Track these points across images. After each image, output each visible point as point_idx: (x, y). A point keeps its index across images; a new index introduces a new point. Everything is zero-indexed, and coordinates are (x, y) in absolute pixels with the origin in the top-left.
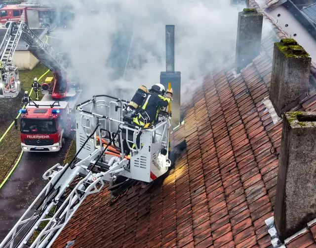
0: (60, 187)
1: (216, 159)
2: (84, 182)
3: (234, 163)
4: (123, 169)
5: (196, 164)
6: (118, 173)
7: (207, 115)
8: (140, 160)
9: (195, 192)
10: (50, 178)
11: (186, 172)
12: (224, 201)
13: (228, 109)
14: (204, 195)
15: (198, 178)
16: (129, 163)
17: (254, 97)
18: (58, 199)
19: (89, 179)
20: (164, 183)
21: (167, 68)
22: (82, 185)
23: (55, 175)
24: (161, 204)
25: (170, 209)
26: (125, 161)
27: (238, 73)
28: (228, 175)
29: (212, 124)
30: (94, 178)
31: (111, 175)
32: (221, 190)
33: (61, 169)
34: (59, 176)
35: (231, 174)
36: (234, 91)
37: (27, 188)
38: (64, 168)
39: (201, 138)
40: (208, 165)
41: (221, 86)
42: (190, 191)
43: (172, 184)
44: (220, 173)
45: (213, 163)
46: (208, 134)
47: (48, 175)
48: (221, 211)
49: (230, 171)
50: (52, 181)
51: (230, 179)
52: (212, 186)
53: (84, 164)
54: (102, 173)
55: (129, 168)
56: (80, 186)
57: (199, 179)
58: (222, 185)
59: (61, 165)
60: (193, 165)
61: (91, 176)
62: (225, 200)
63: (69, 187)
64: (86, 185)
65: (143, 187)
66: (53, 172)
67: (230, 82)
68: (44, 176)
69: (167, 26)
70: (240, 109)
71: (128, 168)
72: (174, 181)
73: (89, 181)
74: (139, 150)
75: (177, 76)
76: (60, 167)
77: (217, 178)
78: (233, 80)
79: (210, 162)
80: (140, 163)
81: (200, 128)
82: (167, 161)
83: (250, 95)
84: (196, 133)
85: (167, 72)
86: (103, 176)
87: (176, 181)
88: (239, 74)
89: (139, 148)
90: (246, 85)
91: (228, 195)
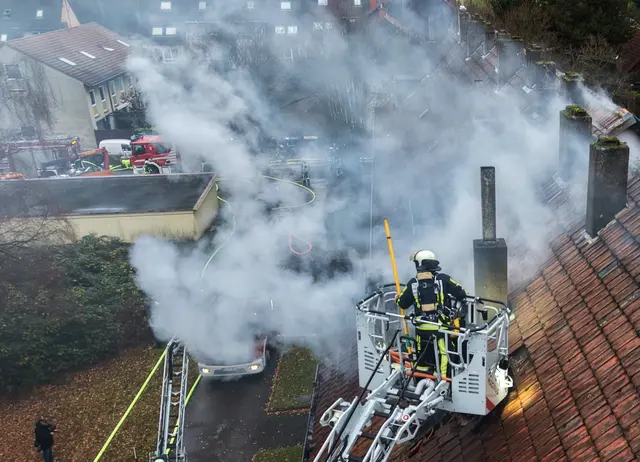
0: (347, 436)
1: (589, 372)
2: (389, 424)
3: (623, 377)
4: (441, 398)
5: (556, 381)
6: (435, 405)
7: (554, 304)
8: (468, 381)
9: (564, 426)
10: (332, 424)
11: (539, 396)
12: (622, 438)
13: (591, 293)
14: (583, 431)
15: (565, 403)
16: (450, 387)
17: (633, 273)
18: (347, 456)
19: (397, 418)
20: (502, 415)
21: (484, 233)
22: (388, 430)
23: (339, 417)
24: (504, 448)
25: (524, 457)
26: (443, 385)
27: (593, 237)
28: (618, 397)
29: (568, 317)
30: (404, 416)
31: (426, 409)
32: (612, 420)
33: (348, 406)
34: (345, 419)
35: (623, 394)
36: (593, 264)
37: (216, 437)
38: (351, 406)
39: (552, 340)
40: (578, 381)
41: (569, 258)
42: (554, 425)
43: (519, 416)
44: (603, 393)
45: (586, 378)
46: (565, 334)
47: (327, 418)
48: (620, 455)
49: (620, 390)
50: (336, 428)
51: (624, 403)
52: (593, 416)
53: (378, 396)
54: (412, 407)
55: (451, 396)
56: (384, 432)
57: (567, 405)
58: (612, 413)
59: (347, 401)
60: (550, 384)
61: (399, 414)
62: (624, 436)
63: (362, 436)
64: (394, 430)
65: (464, 423)
66: (333, 413)
67: (583, 251)
68: (322, 422)
69: (483, 168)
70: (613, 293)
71: (449, 396)
72: (521, 410)
73: (396, 422)
74: (465, 366)
75: (499, 246)
76: (344, 404)
77: (600, 401)
78: (588, 246)
79: (580, 378)
80: (467, 385)
81: (548, 325)
82: (506, 378)
83: (626, 271)
84: (541, 333)
85: (485, 240)
86: (415, 411)
87: (524, 411)
88: (596, 238)
89: (466, 362)
90: (613, 254)
91: (628, 429)
